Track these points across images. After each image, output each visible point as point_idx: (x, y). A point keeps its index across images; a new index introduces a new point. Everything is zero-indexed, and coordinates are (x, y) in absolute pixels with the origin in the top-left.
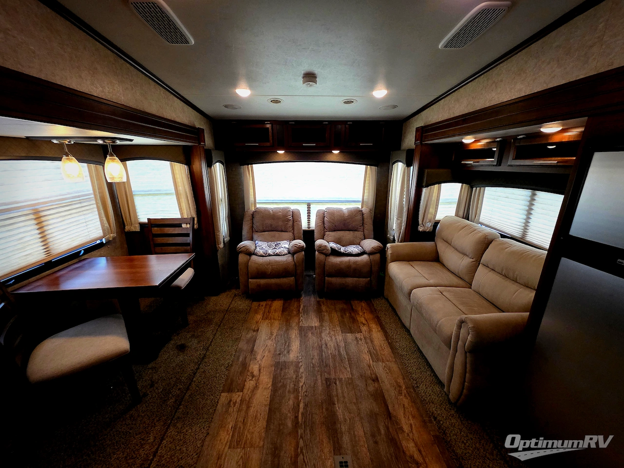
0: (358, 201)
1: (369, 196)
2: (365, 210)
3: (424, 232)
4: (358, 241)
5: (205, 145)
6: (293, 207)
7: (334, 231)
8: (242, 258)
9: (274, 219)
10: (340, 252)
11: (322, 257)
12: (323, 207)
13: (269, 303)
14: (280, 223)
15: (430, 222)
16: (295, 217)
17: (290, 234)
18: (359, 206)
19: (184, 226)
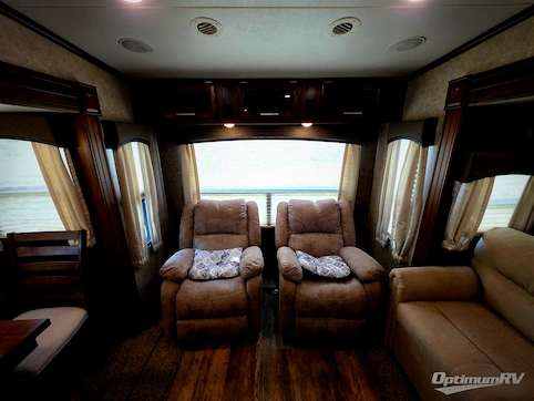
0: (334, 191)
1: (348, 184)
2: (344, 203)
3: (455, 252)
4: (336, 249)
5: (100, 112)
6: (247, 199)
7: (302, 233)
8: (166, 288)
9: (221, 218)
10: (317, 275)
11: (291, 286)
12: (287, 199)
13: (209, 353)
14: (230, 223)
15: (466, 235)
16: (250, 213)
17: (242, 238)
18: (335, 197)
19: (71, 242)
